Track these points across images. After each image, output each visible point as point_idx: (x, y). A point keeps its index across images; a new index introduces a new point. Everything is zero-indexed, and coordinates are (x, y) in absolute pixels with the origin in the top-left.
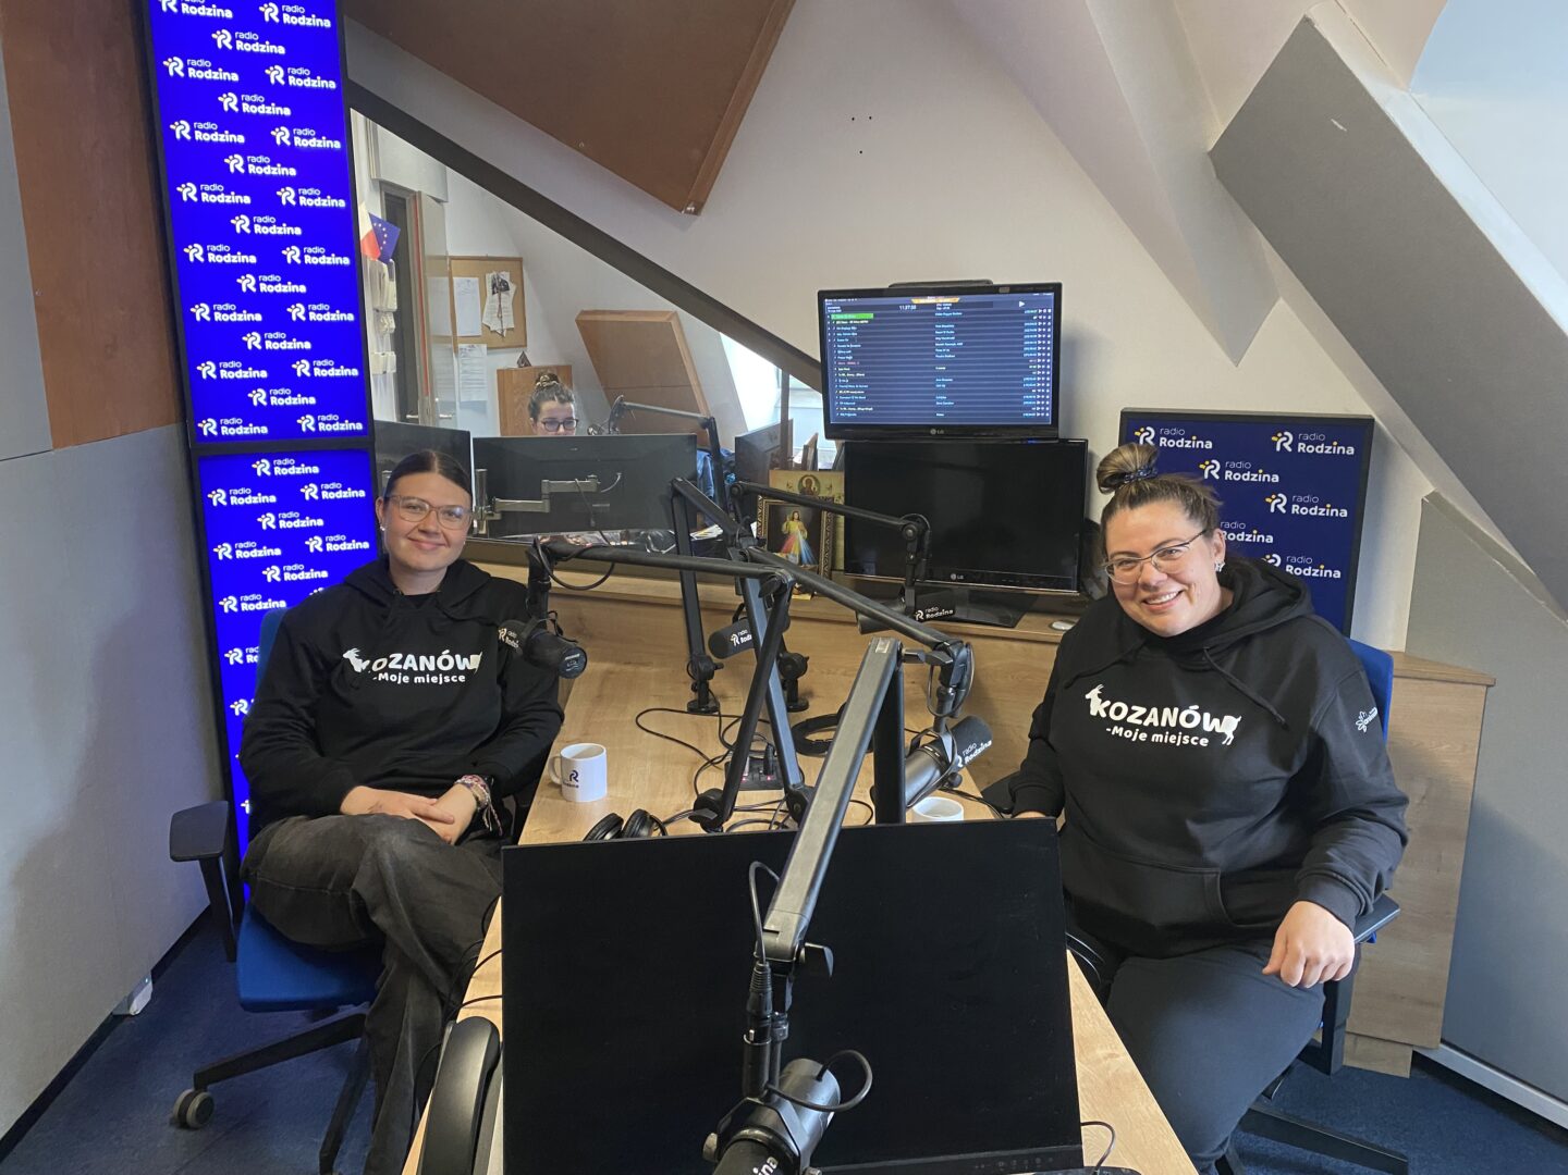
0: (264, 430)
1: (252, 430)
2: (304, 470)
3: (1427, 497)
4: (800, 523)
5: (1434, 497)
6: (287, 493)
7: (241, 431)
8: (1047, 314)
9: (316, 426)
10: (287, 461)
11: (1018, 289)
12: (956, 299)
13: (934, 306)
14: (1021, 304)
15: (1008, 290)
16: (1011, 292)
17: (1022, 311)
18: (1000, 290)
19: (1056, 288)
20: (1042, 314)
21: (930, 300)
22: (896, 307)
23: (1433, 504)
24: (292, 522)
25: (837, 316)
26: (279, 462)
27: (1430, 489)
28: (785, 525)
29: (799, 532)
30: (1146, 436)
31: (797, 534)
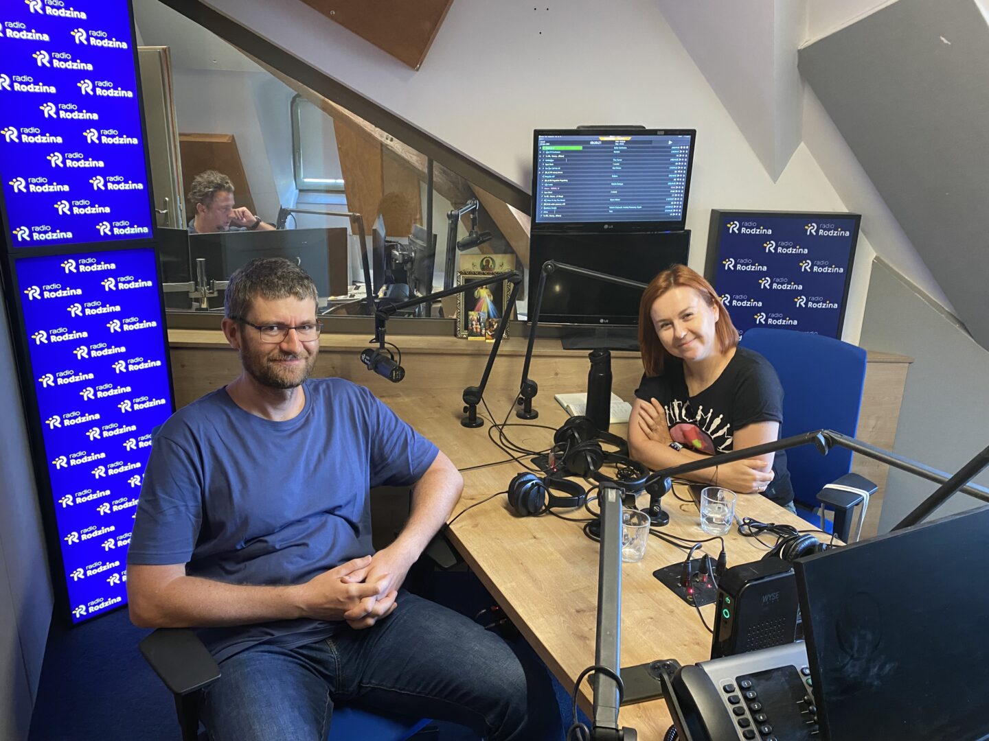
0: (69, 235)
1: (59, 235)
2: (103, 267)
3: (874, 259)
4: (488, 290)
6: (91, 286)
7: (50, 236)
8: (685, 150)
9: (111, 230)
10: (90, 260)
11: (670, 133)
12: (629, 138)
13: (613, 142)
14: (670, 142)
15: (663, 133)
16: (665, 134)
17: (670, 147)
18: (658, 133)
19: (692, 133)
20: (682, 150)
21: (611, 138)
22: (588, 142)
23: (877, 263)
24: (95, 309)
25: (546, 148)
26: (84, 261)
28: (476, 292)
29: (487, 296)
30: (734, 227)
31: (486, 298)
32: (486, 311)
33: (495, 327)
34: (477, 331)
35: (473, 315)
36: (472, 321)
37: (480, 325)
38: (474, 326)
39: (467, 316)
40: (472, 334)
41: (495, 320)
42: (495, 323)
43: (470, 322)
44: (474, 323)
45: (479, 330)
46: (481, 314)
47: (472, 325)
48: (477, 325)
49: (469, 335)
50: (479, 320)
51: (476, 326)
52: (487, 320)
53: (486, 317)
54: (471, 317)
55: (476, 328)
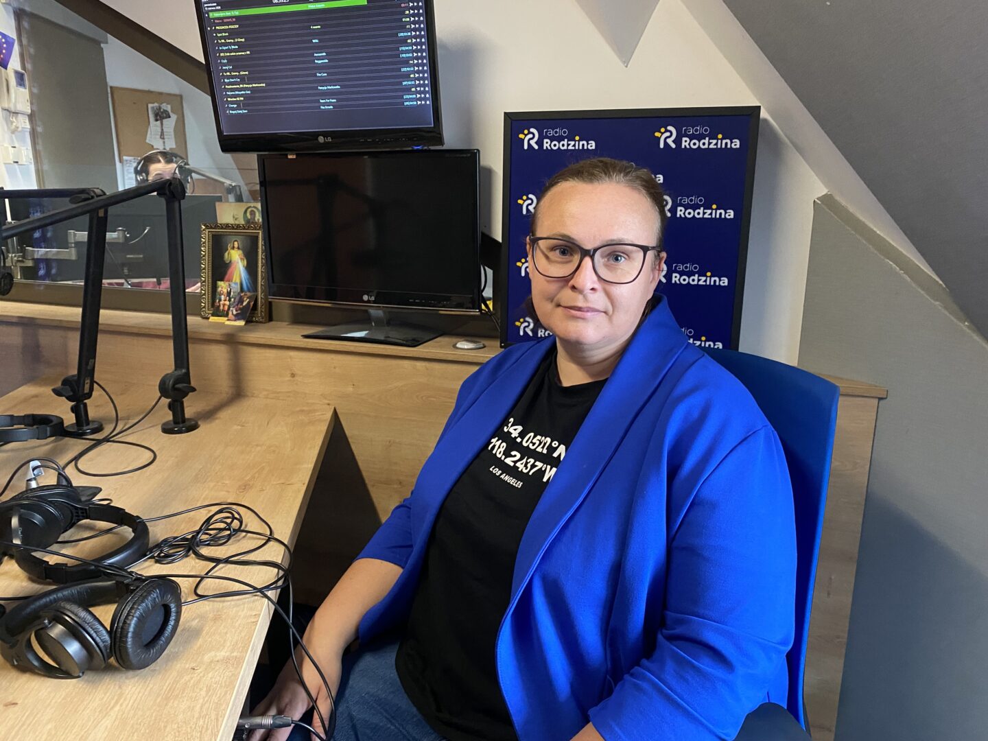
3: (817, 199)
4: (240, 252)
5: (827, 200)
23: (825, 206)
25: (216, 13)
27: (823, 191)
28: (226, 254)
29: (240, 261)
30: (530, 139)
31: (238, 263)
32: (238, 281)
33: (245, 304)
34: (223, 310)
35: (223, 286)
36: (221, 294)
37: (230, 300)
38: (222, 303)
39: (214, 288)
40: (217, 313)
41: (249, 294)
42: (248, 298)
43: (218, 296)
44: (223, 297)
45: (226, 308)
46: (233, 285)
47: (220, 300)
48: (225, 300)
49: (213, 315)
50: (229, 293)
51: (224, 302)
52: (239, 294)
53: (239, 291)
54: (219, 289)
55: (224, 305)
